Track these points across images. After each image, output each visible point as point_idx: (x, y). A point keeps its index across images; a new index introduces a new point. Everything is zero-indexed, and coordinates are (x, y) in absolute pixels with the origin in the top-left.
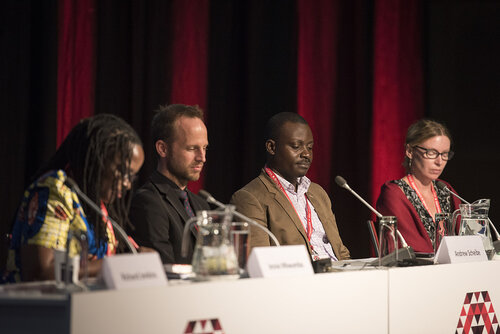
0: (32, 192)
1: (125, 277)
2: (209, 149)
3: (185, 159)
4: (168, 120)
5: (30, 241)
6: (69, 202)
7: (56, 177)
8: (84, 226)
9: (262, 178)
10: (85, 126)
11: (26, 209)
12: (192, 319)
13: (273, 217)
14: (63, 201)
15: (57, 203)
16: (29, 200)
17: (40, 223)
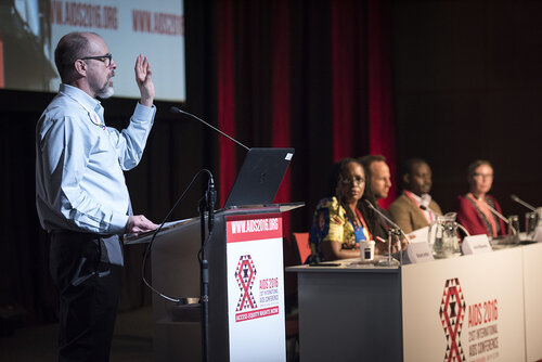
6: (342, 214)
8: (351, 227)
14: (338, 214)
15: (335, 216)
17: (327, 228)
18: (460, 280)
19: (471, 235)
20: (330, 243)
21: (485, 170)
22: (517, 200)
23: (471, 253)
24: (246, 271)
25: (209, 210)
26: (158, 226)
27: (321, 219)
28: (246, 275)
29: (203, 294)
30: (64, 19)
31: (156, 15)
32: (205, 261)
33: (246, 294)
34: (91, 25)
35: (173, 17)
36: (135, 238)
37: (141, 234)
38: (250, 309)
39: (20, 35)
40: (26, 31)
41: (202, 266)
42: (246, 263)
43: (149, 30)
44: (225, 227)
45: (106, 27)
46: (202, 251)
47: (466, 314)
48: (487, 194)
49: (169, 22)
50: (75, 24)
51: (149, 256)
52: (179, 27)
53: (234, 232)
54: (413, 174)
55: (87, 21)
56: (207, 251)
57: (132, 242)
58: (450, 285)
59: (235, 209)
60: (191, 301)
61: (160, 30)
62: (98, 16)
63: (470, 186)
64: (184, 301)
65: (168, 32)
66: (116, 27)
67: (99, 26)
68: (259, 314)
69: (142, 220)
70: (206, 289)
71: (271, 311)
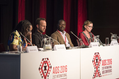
0: (11, 35)
1: (31, 50)
2: (46, 26)
3: (42, 28)
4: (39, 21)
5: (11, 44)
6: (18, 36)
7: (16, 31)
8: (21, 41)
10: (21, 22)
11: (10, 38)
12: (43, 58)
13: (59, 39)
14: (17, 36)
15: (16, 36)
16: (11, 36)
17: (13, 40)
18: (49, 59)
20: (13, 45)
27: (12, 37)
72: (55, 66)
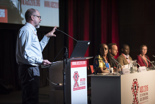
5: (98, 67)
9: (121, 55)
18: (137, 79)
19: (141, 66)
21: (145, 48)
22: (154, 56)
23: (141, 72)
24: (76, 76)
25: (66, 58)
26: (51, 63)
28: (76, 77)
29: (64, 82)
30: (25, 3)
31: (51, 2)
32: (65, 73)
33: (76, 83)
34: (32, 5)
35: (56, 3)
36: (44, 66)
37: (46, 65)
38: (77, 87)
39: (12, 8)
40: (14, 7)
41: (64, 75)
42: (76, 74)
43: (49, 7)
44: (70, 64)
45: (37, 6)
46: (64, 70)
47: (139, 89)
48: (146, 55)
49: (55, 4)
50: (28, 5)
51: (48, 71)
52: (57, 6)
53: (73, 65)
54: (124, 49)
55: (31, 4)
56: (65, 70)
57: (44, 67)
58: (135, 81)
59: (73, 58)
60: (60, 84)
61: (52, 7)
62: (35, 2)
63: (141, 52)
64: (58, 84)
65: (55, 7)
66: (39, 6)
67: (35, 5)
68: (80, 88)
69: (47, 61)
70: (65, 81)
71: (83, 88)
72: (141, 86)
